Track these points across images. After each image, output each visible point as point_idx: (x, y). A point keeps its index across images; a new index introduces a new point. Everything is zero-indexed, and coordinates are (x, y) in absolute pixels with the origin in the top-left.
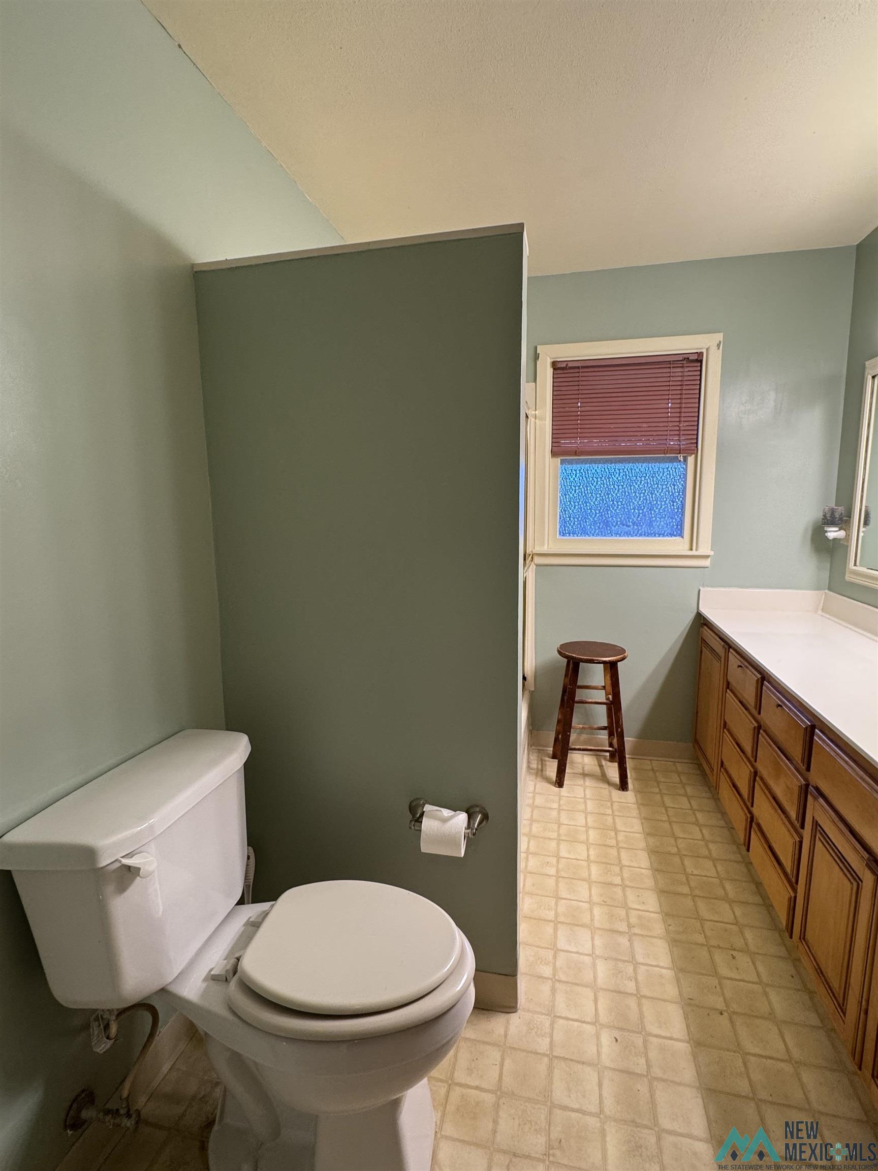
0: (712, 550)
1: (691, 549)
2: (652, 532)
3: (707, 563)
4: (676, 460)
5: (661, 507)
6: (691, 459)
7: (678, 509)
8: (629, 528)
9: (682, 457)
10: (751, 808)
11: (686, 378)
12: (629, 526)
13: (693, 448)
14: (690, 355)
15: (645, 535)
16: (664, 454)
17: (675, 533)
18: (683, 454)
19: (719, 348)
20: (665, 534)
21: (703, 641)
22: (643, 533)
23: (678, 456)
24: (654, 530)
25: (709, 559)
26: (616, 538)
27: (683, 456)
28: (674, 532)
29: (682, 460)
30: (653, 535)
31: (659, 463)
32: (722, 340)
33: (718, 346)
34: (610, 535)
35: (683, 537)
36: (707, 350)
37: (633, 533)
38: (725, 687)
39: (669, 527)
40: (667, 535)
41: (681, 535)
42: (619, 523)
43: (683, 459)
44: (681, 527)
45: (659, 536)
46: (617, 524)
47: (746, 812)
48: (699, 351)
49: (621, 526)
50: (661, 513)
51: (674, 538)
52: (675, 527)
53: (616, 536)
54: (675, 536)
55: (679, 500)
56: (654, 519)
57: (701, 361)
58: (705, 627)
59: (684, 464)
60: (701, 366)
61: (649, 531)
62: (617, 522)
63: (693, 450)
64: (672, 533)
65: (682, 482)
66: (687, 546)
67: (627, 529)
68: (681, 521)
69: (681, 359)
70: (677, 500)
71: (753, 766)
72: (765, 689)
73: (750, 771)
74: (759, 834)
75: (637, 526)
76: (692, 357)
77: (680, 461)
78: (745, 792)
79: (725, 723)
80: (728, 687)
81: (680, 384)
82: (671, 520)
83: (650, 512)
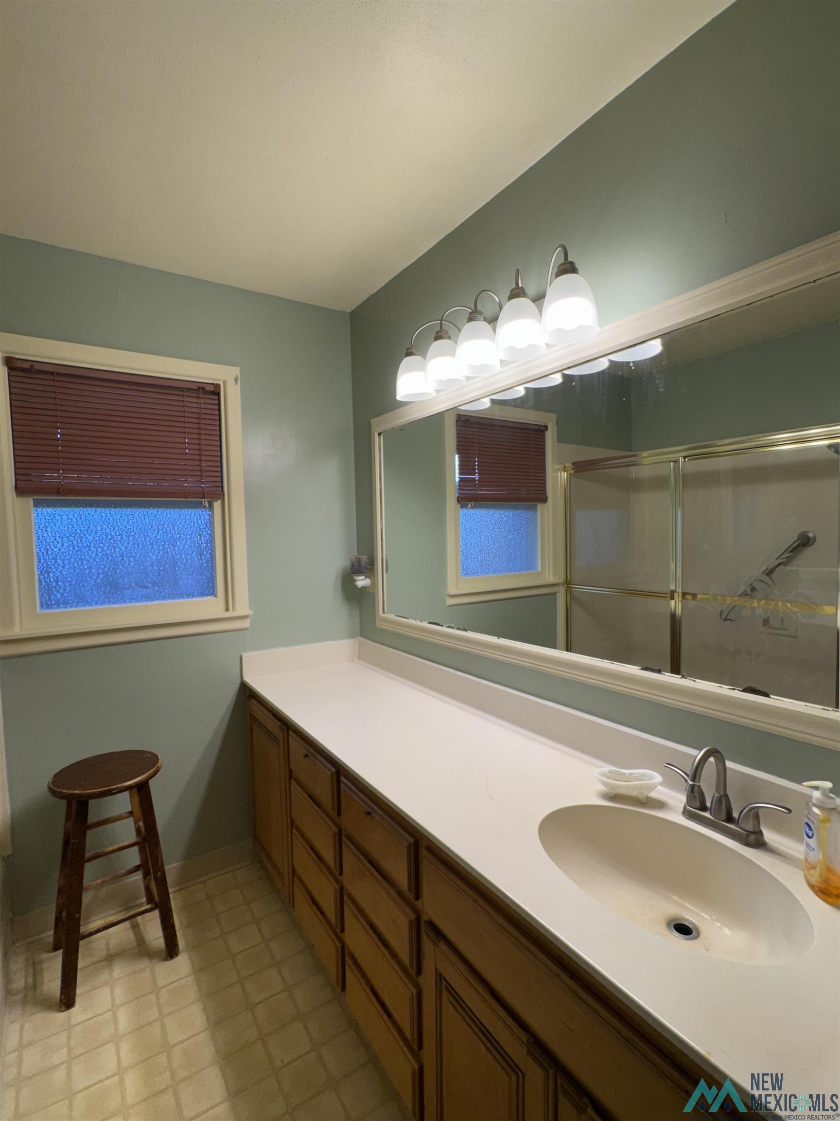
0: (250, 608)
1: (227, 610)
2: (179, 593)
3: (246, 624)
4: (199, 505)
5: (187, 562)
6: (217, 505)
7: (207, 562)
8: (149, 590)
9: (206, 502)
10: (341, 935)
11: (203, 411)
12: (147, 588)
13: (219, 492)
14: (207, 385)
15: (169, 597)
16: (185, 497)
17: (207, 592)
18: (208, 498)
19: (236, 383)
20: (195, 594)
21: (253, 718)
22: (167, 595)
23: (202, 501)
24: (181, 590)
25: (248, 620)
26: (131, 604)
27: (208, 501)
28: (205, 591)
29: (207, 505)
30: (180, 596)
31: (180, 508)
32: (239, 375)
33: (236, 380)
34: (122, 600)
35: (215, 596)
36: (224, 382)
37: (154, 596)
38: (287, 777)
39: (198, 585)
40: (197, 595)
41: (214, 594)
42: (133, 584)
43: (209, 504)
44: (213, 584)
45: (188, 598)
46: (130, 585)
47: (335, 939)
48: (215, 382)
49: (136, 588)
50: (187, 569)
51: (205, 598)
52: (206, 584)
53: (131, 602)
54: (207, 595)
55: (207, 552)
56: (180, 576)
57: (218, 394)
58: (253, 701)
59: (210, 511)
60: (219, 400)
61: (175, 592)
62: (130, 583)
63: (217, 494)
64: (203, 592)
65: (209, 532)
66: (222, 605)
67: (145, 591)
68: (213, 577)
69: (196, 388)
70: (205, 553)
71: (337, 881)
72: (345, 788)
73: (335, 888)
74: (356, 972)
75: (158, 586)
76: (208, 388)
77: (205, 507)
78: (331, 914)
79: (292, 820)
80: (291, 777)
81: (197, 416)
82: (200, 577)
83: (173, 568)
